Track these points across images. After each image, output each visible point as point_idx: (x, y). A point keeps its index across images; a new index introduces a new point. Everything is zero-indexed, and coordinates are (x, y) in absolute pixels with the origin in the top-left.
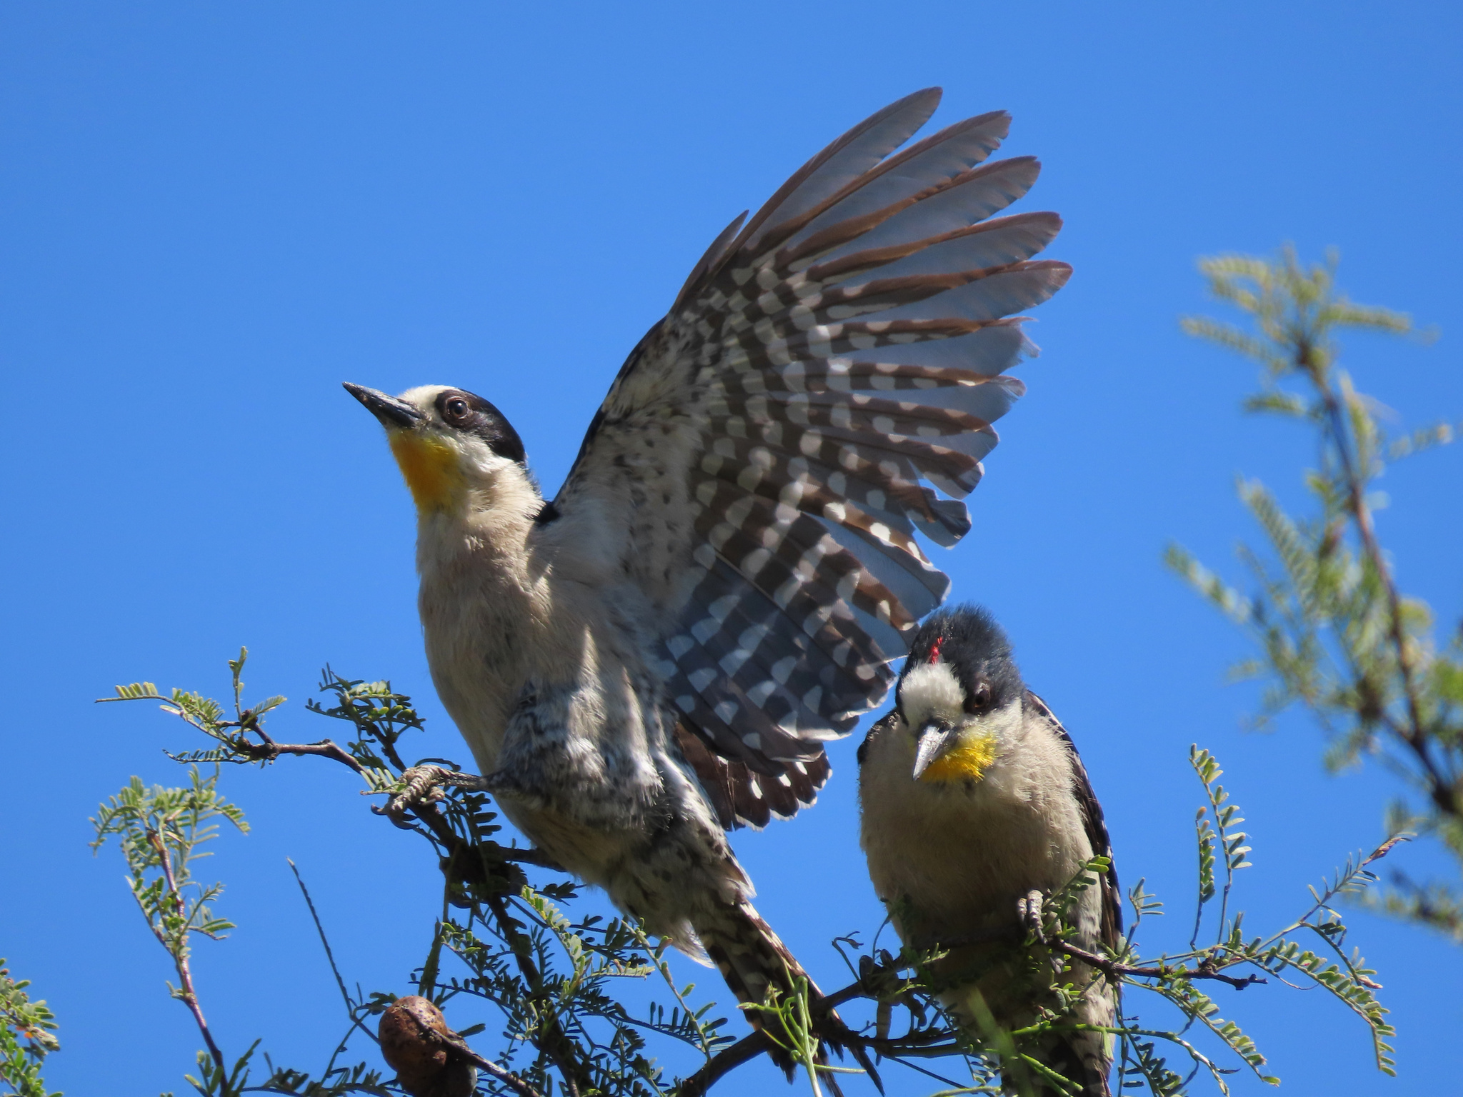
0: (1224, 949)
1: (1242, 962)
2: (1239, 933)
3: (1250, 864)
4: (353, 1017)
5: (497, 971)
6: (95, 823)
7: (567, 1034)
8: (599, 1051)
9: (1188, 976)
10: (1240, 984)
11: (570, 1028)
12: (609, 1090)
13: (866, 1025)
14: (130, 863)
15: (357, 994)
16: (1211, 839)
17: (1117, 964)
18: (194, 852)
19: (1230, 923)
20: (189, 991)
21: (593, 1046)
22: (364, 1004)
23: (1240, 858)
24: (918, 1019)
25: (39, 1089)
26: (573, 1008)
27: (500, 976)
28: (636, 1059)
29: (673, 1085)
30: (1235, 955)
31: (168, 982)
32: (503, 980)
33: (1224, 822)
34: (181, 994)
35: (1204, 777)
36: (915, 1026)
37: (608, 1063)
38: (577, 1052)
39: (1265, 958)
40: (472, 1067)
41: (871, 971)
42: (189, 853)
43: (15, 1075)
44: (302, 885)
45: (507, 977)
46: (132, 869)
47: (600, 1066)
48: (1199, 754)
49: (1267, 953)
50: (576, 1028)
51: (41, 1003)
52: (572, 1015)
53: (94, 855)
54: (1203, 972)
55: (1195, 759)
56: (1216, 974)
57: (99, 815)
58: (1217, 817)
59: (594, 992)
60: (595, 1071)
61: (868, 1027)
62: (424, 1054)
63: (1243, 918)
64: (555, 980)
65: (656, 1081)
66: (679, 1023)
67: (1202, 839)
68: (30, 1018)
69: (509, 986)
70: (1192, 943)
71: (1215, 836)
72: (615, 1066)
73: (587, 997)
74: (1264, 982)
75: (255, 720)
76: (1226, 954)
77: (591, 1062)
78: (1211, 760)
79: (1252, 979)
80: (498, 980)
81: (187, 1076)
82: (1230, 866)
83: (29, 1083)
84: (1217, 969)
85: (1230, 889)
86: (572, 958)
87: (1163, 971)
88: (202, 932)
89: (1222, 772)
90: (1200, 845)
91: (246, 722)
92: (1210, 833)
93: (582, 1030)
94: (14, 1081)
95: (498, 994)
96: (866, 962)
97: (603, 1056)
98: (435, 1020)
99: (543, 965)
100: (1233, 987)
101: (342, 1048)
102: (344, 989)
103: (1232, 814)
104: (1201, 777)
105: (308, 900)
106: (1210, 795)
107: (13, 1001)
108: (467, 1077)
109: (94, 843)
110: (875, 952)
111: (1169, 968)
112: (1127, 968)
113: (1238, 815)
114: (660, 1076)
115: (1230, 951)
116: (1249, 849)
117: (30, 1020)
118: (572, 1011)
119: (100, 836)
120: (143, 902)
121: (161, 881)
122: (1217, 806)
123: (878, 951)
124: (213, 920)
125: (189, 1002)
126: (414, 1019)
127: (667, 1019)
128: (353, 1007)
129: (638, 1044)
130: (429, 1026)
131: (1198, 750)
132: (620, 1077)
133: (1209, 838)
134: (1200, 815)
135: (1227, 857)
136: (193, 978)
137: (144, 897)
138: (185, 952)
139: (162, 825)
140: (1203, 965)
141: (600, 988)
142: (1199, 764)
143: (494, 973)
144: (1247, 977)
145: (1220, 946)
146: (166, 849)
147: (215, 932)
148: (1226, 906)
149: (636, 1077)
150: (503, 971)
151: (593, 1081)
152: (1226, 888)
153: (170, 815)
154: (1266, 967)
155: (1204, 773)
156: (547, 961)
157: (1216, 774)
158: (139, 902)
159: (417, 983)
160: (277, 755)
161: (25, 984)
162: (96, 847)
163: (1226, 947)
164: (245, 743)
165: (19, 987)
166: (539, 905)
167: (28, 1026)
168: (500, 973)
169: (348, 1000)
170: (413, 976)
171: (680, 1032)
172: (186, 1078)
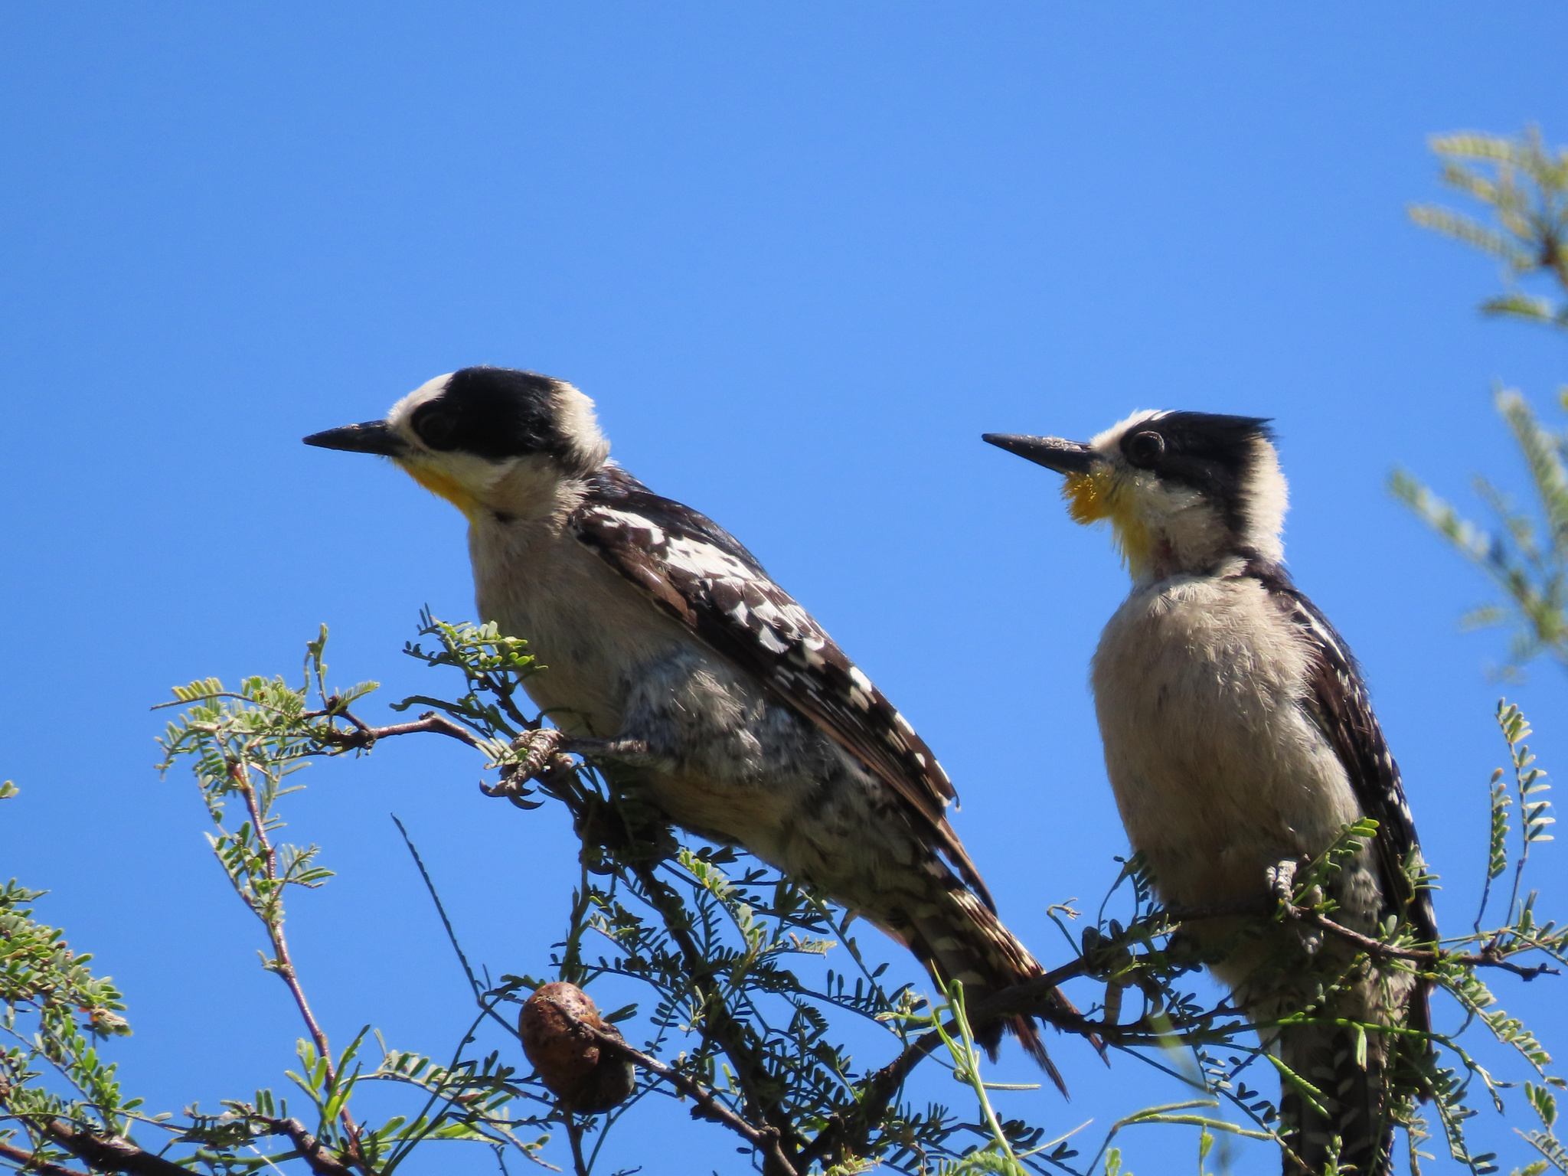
0: (1511, 933)
1: (1532, 949)
2: (1529, 915)
3: (1551, 838)
4: (482, 1004)
5: (653, 948)
6: (162, 743)
7: (735, 1017)
8: (771, 1037)
9: (1468, 962)
10: (1528, 975)
11: (739, 1010)
12: (785, 1079)
13: (1091, 1008)
14: (208, 803)
15: (485, 976)
16: (1506, 805)
17: (1386, 946)
18: (284, 785)
19: (1521, 902)
20: (284, 961)
21: (768, 1031)
22: (492, 989)
23: (1539, 829)
24: (1152, 1003)
25: (114, 1096)
26: (744, 986)
27: (657, 953)
28: (819, 1046)
29: (862, 1076)
30: (1525, 940)
31: (259, 951)
32: (660, 958)
33: (1526, 787)
34: (276, 966)
35: (1509, 736)
36: (1149, 1011)
37: (784, 1049)
38: (747, 1037)
39: (1558, 945)
40: (629, 1064)
41: (1096, 945)
42: (277, 786)
43: (84, 1078)
44: (411, 846)
45: (665, 954)
46: (211, 811)
47: (775, 1051)
48: (1506, 710)
49: (1560, 940)
50: (747, 1009)
51: (107, 979)
52: (742, 995)
53: (161, 777)
54: (1486, 959)
55: (1502, 715)
56: (1501, 962)
57: (167, 735)
58: (1519, 782)
59: (768, 966)
60: (768, 1058)
61: (1093, 1011)
62: (573, 1052)
63: (1537, 897)
64: (721, 953)
65: (843, 1071)
66: (864, 995)
67: (1496, 805)
68: (94, 998)
69: (666, 964)
70: (1476, 926)
71: (1511, 802)
72: (792, 1050)
73: (761, 973)
74: (1556, 973)
75: (345, 707)
76: (1514, 939)
77: (764, 1049)
78: (1519, 716)
79: (1543, 968)
80: (654, 957)
81: (287, 1072)
82: (1527, 838)
83: (103, 1089)
84: (1502, 956)
85: (1525, 865)
86: (741, 932)
87: (1437, 955)
88: (296, 883)
89: (1531, 731)
90: (1493, 811)
91: (334, 711)
92: (1507, 799)
93: (754, 1011)
94: (83, 1085)
95: (656, 976)
96: (1090, 935)
97: (779, 1041)
98: (585, 1011)
99: (708, 933)
100: (1519, 977)
101: (469, 1039)
102: (469, 971)
103: (1535, 780)
104: (1506, 735)
105: (420, 865)
106: (1513, 757)
107: (74, 979)
108: (624, 1075)
109: (161, 765)
110: (1100, 923)
111: (1445, 952)
112: (1397, 950)
113: (1544, 780)
114: (848, 1066)
115: (1519, 936)
116: (1552, 820)
117: (95, 1001)
118: (743, 990)
119: (168, 758)
120: (227, 862)
121: (246, 827)
122: (1520, 770)
123: (1105, 921)
124: (309, 870)
125: (285, 975)
126: (560, 1011)
127: (849, 990)
128: (481, 991)
129: (821, 1026)
130: (578, 1020)
131: (1506, 705)
132: (799, 1067)
133: (1503, 804)
134: (1496, 777)
135: (1525, 827)
136: (288, 944)
137: (227, 856)
138: (280, 915)
139: (245, 752)
140: (1487, 950)
141: (775, 961)
142: (1505, 721)
143: (650, 950)
144: (1537, 966)
145: (1508, 929)
146: (250, 787)
147: (311, 881)
148: (1519, 883)
149: (817, 1063)
150: (660, 947)
151: (765, 1067)
152: (1521, 862)
153: (253, 741)
154: (1559, 956)
155: (1509, 731)
156: (713, 928)
157: (1525, 732)
158: (222, 862)
159: (559, 965)
160: (373, 743)
161: (86, 958)
162: (163, 770)
163: (1515, 931)
164: (335, 734)
165: (79, 962)
166: (701, 871)
167: (93, 1008)
168: (656, 950)
169: (474, 983)
170: (554, 957)
171: (866, 1007)
172: (287, 1074)
